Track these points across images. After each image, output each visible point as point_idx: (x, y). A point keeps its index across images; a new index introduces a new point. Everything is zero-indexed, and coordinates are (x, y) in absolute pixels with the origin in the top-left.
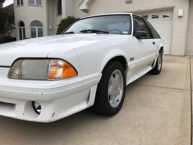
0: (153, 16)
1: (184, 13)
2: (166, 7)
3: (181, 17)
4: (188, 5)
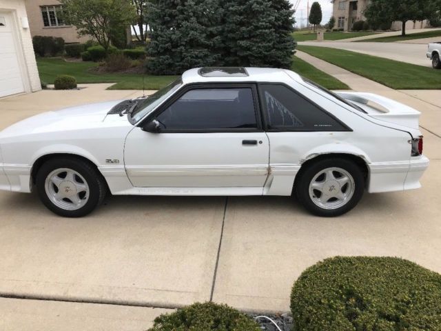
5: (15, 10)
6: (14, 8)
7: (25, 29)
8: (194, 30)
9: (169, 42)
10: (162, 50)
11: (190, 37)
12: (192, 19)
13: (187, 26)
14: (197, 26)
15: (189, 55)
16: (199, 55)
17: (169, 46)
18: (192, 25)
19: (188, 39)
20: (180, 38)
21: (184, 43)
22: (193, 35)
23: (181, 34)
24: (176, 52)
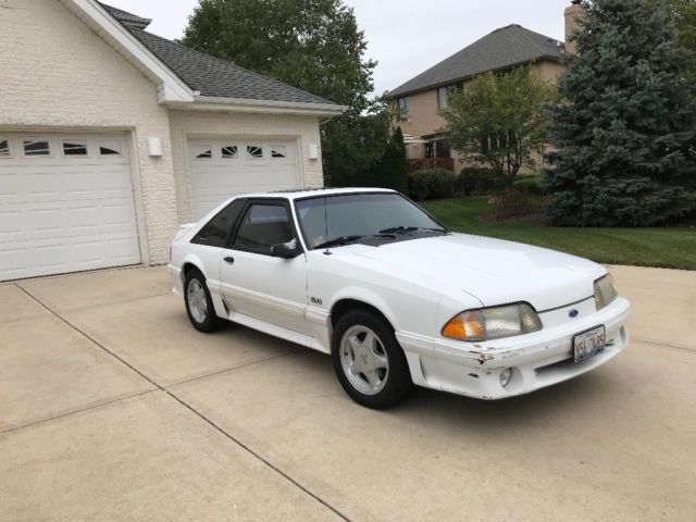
0: (65, 145)
1: (163, 147)
2: (112, 124)
3: (156, 158)
4: (168, 128)
5: (299, 136)
6: (298, 133)
7: (313, 160)
8: (619, 142)
9: (572, 167)
10: (560, 183)
11: (608, 156)
12: (613, 122)
13: (603, 137)
14: (623, 135)
15: (606, 189)
16: (629, 190)
17: (570, 174)
18: (612, 134)
19: (605, 160)
20: (591, 160)
21: (597, 169)
22: (612, 152)
23: (591, 153)
24: (583, 185)
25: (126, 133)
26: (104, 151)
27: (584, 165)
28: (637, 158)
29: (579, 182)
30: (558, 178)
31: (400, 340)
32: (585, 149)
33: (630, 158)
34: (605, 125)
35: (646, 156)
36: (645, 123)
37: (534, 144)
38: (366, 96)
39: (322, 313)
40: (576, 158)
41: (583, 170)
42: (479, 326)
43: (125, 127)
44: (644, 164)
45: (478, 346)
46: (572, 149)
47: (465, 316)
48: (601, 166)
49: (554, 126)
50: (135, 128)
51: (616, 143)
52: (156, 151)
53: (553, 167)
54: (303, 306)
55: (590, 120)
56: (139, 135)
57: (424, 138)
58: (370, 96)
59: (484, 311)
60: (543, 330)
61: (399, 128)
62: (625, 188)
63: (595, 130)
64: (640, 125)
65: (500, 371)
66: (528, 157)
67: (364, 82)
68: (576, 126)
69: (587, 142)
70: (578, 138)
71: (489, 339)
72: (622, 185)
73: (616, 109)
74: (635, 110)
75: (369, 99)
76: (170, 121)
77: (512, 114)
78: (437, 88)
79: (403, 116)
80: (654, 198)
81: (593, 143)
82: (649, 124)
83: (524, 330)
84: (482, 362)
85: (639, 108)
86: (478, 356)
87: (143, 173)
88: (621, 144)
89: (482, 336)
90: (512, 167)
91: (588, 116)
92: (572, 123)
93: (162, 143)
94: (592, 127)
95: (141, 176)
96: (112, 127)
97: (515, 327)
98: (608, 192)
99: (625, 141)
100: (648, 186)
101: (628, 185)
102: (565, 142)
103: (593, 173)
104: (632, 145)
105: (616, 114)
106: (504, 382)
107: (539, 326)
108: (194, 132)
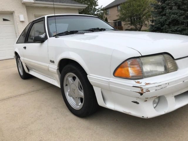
1: (24, 18)
2: (6, 10)
3: (22, 22)
4: (26, 12)
8: (175, 14)
9: (159, 23)
10: (156, 29)
11: (172, 19)
12: (173, 7)
13: (170, 13)
14: (177, 11)
15: (171, 30)
16: (178, 30)
17: (159, 26)
18: (173, 11)
19: (170, 20)
20: (166, 20)
21: (167, 23)
22: (173, 17)
23: (166, 18)
24: (163, 29)
25: (12, 13)
26: (4, 20)
27: (164, 22)
28: (181, 19)
29: (162, 28)
30: (155, 27)
31: (90, 80)
32: (164, 17)
33: (179, 19)
34: (171, 8)
35: (184, 18)
36: (183, 7)
37: (147, 19)
38: (96, 7)
39: (54, 67)
40: (161, 20)
41: (163, 24)
42: (138, 68)
43: (10, 11)
44: (183, 21)
45: (138, 82)
46: (160, 17)
47: (129, 62)
48: (169, 22)
49: (153, 11)
50: (14, 11)
51: (174, 14)
52: (22, 19)
53: (153, 24)
54: (47, 65)
55: (166, 7)
56: (16, 14)
57: (114, 21)
58: (97, 7)
59: (142, 59)
60: (178, 71)
61: (106, 18)
62: (177, 29)
63: (167, 10)
64: (182, 8)
65: (154, 99)
66: (145, 23)
67: (95, 3)
68: (161, 10)
69: (165, 15)
70: (162, 14)
71: (145, 77)
72: (176, 28)
73: (174, 3)
74: (180, 3)
75: (97, 8)
76: (27, 10)
77: (140, 9)
78: (117, 6)
79: (107, 13)
80: (187, 32)
81: (167, 14)
82: (185, 7)
83: (167, 71)
84: (141, 94)
85: (182, 2)
86: (139, 90)
87: (18, 27)
88: (176, 15)
89: (140, 75)
90: (140, 26)
91: (165, 6)
92: (160, 9)
93: (24, 17)
94: (166, 10)
95: (18, 28)
96: (5, 11)
97: (162, 69)
98: (171, 31)
99: (177, 13)
100: (184, 28)
101: (178, 28)
102: (157, 16)
103: (166, 24)
104: (179, 15)
105: (174, 4)
106: (155, 105)
107: (176, 68)
108: (37, 14)
